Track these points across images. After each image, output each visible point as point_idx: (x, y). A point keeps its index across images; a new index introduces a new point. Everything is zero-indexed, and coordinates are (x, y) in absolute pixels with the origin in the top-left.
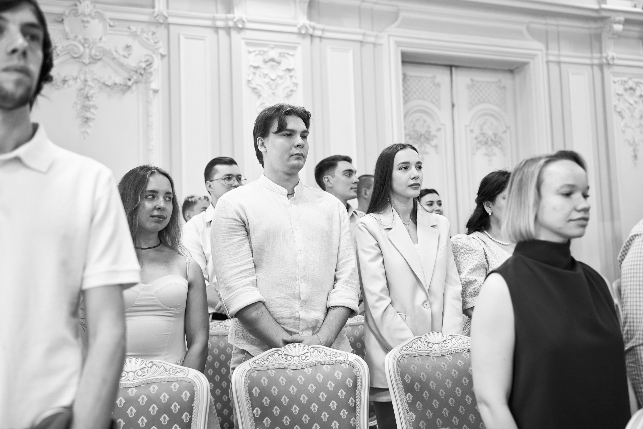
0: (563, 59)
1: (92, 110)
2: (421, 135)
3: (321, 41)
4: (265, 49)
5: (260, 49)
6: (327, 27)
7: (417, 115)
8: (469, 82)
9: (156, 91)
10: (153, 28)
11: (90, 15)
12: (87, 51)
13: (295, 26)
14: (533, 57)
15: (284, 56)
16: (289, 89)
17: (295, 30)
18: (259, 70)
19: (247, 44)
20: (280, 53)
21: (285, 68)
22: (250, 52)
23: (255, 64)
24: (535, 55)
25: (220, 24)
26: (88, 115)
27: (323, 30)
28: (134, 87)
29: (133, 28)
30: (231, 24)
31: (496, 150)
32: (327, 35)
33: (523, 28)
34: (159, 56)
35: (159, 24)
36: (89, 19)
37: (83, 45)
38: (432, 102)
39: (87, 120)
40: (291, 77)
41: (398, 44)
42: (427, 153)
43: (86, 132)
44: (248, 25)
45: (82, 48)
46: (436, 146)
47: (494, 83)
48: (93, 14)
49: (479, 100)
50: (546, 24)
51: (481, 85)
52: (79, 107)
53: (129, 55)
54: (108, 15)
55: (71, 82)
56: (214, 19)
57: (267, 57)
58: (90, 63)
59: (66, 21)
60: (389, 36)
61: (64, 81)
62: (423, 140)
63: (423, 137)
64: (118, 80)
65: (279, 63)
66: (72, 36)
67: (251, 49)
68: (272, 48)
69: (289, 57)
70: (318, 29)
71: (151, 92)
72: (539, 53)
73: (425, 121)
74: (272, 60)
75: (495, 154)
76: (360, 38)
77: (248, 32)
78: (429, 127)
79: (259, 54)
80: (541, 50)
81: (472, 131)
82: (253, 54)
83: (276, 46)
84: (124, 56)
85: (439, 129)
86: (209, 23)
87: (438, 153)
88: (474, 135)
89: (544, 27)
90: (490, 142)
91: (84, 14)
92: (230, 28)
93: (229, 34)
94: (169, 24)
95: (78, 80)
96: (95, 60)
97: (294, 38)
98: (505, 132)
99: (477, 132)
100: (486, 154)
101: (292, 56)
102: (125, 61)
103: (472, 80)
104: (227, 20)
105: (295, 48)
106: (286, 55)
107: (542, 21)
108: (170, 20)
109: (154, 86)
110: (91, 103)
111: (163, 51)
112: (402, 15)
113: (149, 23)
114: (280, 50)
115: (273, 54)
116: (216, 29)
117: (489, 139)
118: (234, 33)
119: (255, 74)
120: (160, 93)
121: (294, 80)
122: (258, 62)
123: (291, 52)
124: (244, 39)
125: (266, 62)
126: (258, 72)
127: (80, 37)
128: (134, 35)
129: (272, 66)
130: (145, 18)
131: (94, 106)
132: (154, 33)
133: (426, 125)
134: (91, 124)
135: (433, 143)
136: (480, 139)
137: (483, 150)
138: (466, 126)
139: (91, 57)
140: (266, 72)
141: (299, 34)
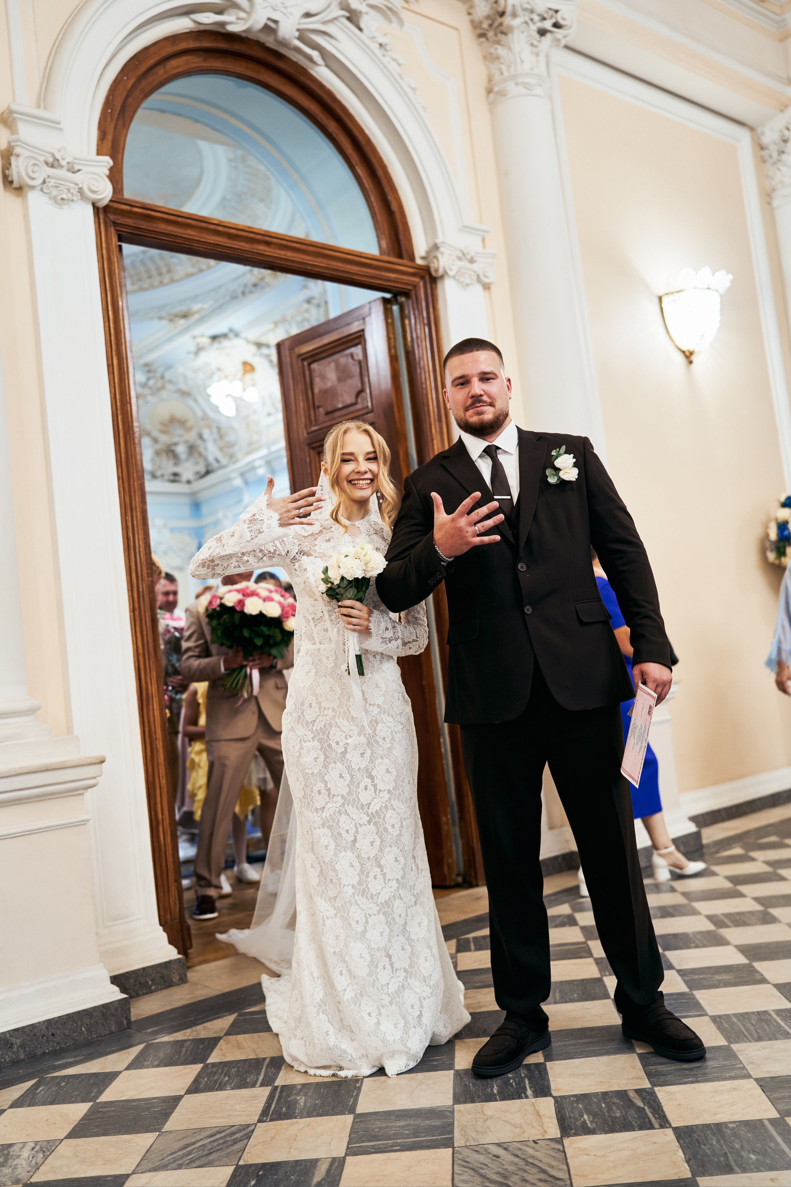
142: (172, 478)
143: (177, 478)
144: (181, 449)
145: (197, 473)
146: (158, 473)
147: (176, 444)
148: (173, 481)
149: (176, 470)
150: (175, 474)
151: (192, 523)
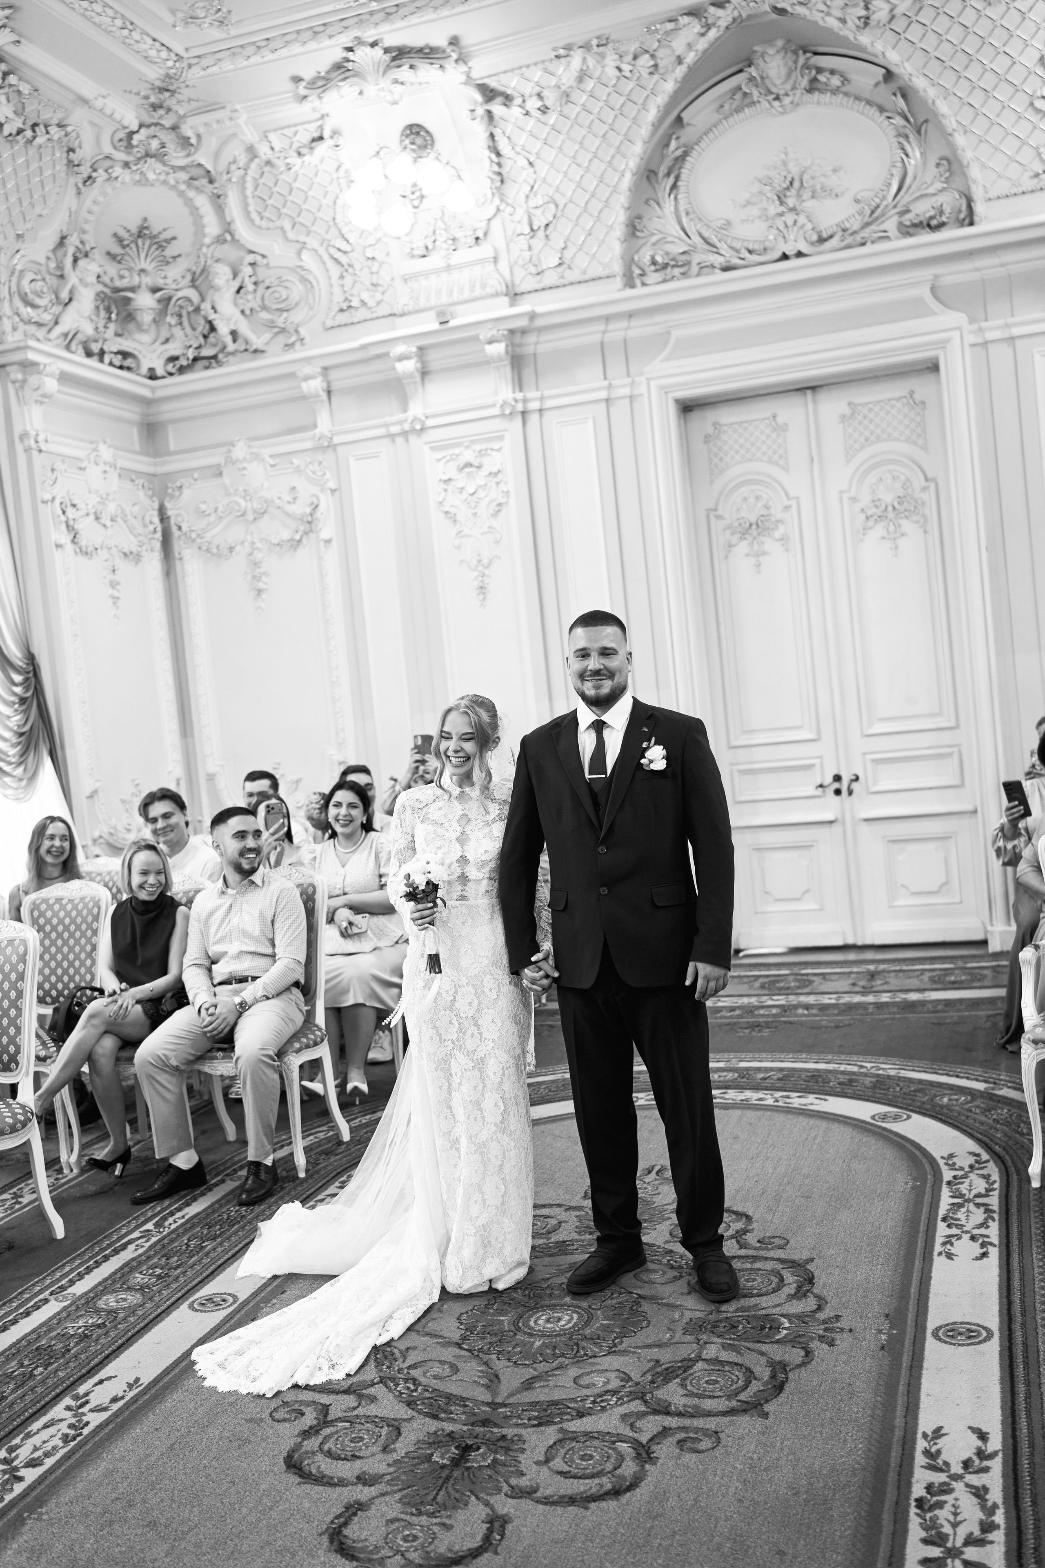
0: (1016, 331)
1: (264, 579)
2: (751, 525)
3: (541, 416)
4: (457, 451)
5: (450, 452)
6: (547, 393)
7: (744, 491)
8: (847, 410)
9: (328, 541)
10: (320, 457)
11: (245, 459)
12: (249, 505)
13: (494, 405)
14: (943, 344)
15: (486, 455)
16: (495, 503)
17: (496, 411)
18: (453, 483)
19: (432, 448)
20: (480, 451)
21: (487, 473)
22: (439, 460)
23: (446, 478)
24: (948, 341)
25: (395, 429)
26: (261, 585)
27: (542, 399)
28: (305, 540)
29: (296, 462)
30: (407, 427)
31: (907, 525)
32: (549, 404)
33: (926, 292)
34: (329, 492)
35: (323, 449)
36: (245, 465)
37: (244, 498)
38: (770, 461)
39: (259, 592)
40: (498, 483)
41: (665, 390)
42: (764, 553)
43: (260, 607)
44: (430, 423)
45: (243, 503)
46: (784, 539)
47: (899, 399)
48: (248, 457)
49: (867, 440)
50: (977, 270)
51: (870, 410)
52: (250, 577)
53: (295, 499)
54: (266, 452)
55: (238, 548)
56: (386, 425)
57: (462, 461)
58: (255, 519)
59: (224, 473)
60: (648, 379)
61: (231, 549)
62: (754, 531)
63: (754, 527)
64: (286, 535)
65: (479, 467)
66: (232, 491)
67: (439, 455)
68: (467, 447)
69: (494, 453)
70: (534, 399)
71: (322, 543)
72: (957, 333)
73: (758, 498)
74: (469, 465)
75: (903, 535)
76: (604, 394)
77: (430, 432)
78: (767, 507)
79: (451, 460)
80: (959, 328)
81: (853, 500)
82: (443, 461)
83: (474, 442)
84: (289, 502)
85: (787, 508)
86: (382, 431)
87: (787, 550)
88: (858, 506)
89: (977, 276)
90: (891, 515)
91: (237, 460)
92: (407, 432)
93: (407, 440)
94: (336, 445)
95: (246, 544)
96: (260, 514)
97: (497, 424)
98: (925, 489)
99: (865, 499)
100: (883, 538)
101: (499, 450)
102: (290, 508)
103: (850, 404)
104: (401, 422)
105: (501, 438)
106: (489, 452)
107: (967, 265)
108: (336, 440)
109: (325, 534)
110: (262, 570)
111: (332, 485)
112: (676, 334)
113: (314, 450)
114: (478, 447)
115: (468, 456)
116: (392, 437)
117: (890, 508)
118: (412, 438)
119: (446, 490)
120: (334, 542)
121: (503, 487)
122: (451, 471)
123: (496, 446)
124: (427, 443)
125: (461, 469)
126: (450, 488)
127: (241, 489)
128: (298, 470)
129: (468, 474)
130: (308, 445)
131: (264, 574)
132: (320, 463)
133: (760, 505)
134: (264, 596)
135: (777, 534)
136: (869, 513)
137: (879, 530)
138: (841, 492)
139: (255, 511)
140: (460, 485)
141: (503, 415)
142: (117, 360)
143: (129, 362)
144: (145, 301)
145: (173, 359)
146: (95, 348)
147: (132, 289)
148: (121, 367)
149: (126, 345)
150: (125, 355)
151: (143, 464)
